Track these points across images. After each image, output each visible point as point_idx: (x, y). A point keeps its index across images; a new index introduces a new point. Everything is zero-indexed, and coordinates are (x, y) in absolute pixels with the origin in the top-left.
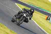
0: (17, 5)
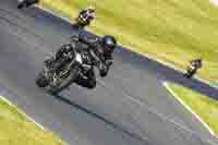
0: (171, 91)
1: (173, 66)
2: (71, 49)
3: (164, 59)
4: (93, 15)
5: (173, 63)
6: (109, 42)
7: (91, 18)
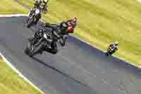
4: (117, 47)
7: (116, 49)
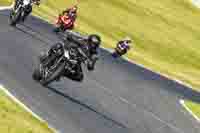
1: (188, 85)
2: (61, 47)
3: (179, 78)
5: (188, 82)
6: (95, 40)
